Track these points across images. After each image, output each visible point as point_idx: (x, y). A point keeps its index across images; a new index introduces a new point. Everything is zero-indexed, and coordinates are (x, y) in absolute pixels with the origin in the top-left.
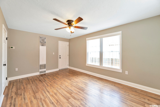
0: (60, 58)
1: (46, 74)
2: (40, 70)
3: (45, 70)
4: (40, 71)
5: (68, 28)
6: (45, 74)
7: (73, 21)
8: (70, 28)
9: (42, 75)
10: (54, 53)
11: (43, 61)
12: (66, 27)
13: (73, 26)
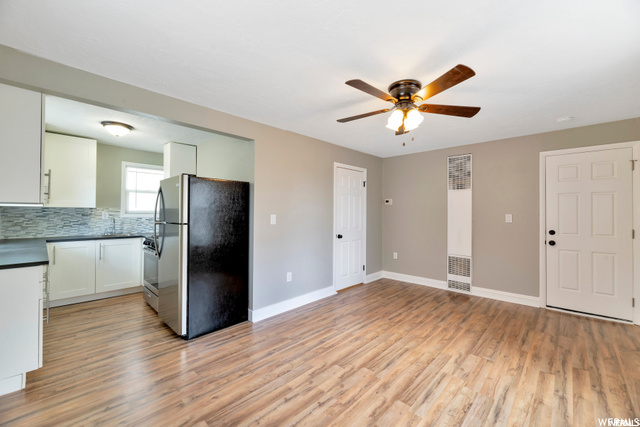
0: (552, 243)
1: (471, 300)
2: (449, 275)
3: (467, 280)
4: (449, 278)
5: (398, 114)
6: (466, 298)
7: (418, 86)
8: (405, 112)
9: (454, 297)
10: (509, 218)
11: (460, 244)
12: (383, 111)
13: (416, 107)
